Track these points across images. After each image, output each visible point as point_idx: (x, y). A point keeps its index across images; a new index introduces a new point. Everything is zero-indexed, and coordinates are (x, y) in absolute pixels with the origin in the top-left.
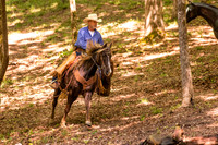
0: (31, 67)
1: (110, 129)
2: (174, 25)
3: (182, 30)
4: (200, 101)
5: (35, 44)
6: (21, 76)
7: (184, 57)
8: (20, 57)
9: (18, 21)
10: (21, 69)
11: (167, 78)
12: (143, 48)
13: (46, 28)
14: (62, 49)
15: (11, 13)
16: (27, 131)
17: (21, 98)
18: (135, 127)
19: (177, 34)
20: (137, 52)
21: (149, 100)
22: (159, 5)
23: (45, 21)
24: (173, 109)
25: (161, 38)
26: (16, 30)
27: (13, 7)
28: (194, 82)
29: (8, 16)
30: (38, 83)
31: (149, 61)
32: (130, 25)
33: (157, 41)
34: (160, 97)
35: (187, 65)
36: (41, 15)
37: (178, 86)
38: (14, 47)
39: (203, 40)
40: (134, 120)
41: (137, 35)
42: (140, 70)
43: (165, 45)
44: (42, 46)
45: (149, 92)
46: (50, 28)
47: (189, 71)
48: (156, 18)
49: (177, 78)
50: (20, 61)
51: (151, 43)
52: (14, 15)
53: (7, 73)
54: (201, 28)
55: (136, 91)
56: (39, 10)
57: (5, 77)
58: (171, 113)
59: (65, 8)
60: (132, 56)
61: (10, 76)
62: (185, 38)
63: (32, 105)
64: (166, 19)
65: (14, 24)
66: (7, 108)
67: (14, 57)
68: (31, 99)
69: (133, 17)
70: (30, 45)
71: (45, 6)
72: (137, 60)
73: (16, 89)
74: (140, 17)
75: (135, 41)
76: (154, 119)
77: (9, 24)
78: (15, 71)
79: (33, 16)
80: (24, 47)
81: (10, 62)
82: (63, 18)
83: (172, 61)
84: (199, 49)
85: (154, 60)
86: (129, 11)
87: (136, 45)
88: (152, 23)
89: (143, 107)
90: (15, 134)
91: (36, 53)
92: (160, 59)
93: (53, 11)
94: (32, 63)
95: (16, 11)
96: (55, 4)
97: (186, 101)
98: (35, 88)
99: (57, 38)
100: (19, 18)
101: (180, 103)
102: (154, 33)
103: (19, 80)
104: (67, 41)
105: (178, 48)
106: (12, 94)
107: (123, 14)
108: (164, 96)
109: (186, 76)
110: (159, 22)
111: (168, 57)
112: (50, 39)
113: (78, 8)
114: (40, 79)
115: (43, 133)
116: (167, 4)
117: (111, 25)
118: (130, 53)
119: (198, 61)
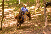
0: (10, 17)
1: (28, 32)
2: (43, 7)
3: (45, 8)
4: (49, 25)
5: (10, 12)
6: (7, 19)
7: (45, 15)
8: (7, 15)
9: (7, 6)
10: (7, 17)
11: (41, 20)
12: (36, 13)
13: (13, 8)
14: (17, 13)
15: (5, 4)
16: (9, 32)
17: (7, 24)
18: (34, 31)
19: (44, 9)
20: (34, 14)
21: (37, 25)
22: (40, 3)
23: (13, 6)
24: (43, 27)
25: (40, 10)
26: (6, 8)
27: (6, 3)
28: (48, 21)
29: (4, 5)
30: (11, 21)
31: (37, 16)
32: (33, 7)
33: (39, 11)
34: (40, 24)
35: (46, 17)
36: (12, 5)
37: (44, 22)
38: (6, 12)
39: (50, 11)
40: (34, 30)
41: (34, 10)
42: (35, 18)
43: (41, 12)
44: (12, 12)
45: (37, 23)
46: (14, 8)
47: (47, 18)
48: (39, 6)
49: (44, 20)
50: (7, 16)
51: (38, 12)
52: (6, 5)
53: (4, 18)
54: (49, 8)
55: (34, 23)
56: (12, 4)
57: (4, 19)
58: (42, 28)
59: (18, 3)
60: (33, 15)
61: (5, 19)
62: (46, 11)
63: (10, 26)
64: (41, 6)
65: (6, 7)
66: (4, 27)
67: (6, 15)
68: (10, 25)
69: (33, 6)
70: (9, 12)
71: (13, 3)
72: (34, 15)
73: (6, 22)
74: (35, 6)
75: (34, 11)
76: (38, 29)
77: (4, 7)
78: (6, 18)
79: (10, 5)
80: (8, 12)
81: (5, 16)
82: (17, 6)
83: (43, 16)
84: (49, 13)
85: (38, 16)
86: (32, 4)
87: (34, 12)
88: (38, 7)
89: (36, 27)
90: (6, 33)
91: (11, 14)
92: (40, 15)
93: (15, 4)
94: (10, 16)
95: (6, 4)
96: (15, 2)
97: (46, 25)
98: (10, 22)
99: (16, 10)
100: (7, 5)
101: (44, 26)
102: (38, 9)
103: (7, 20)
104: (18, 11)
105: (44, 13)
106: (5, 23)
107: (31, 5)
108: (41, 24)
109: (46, 19)
110: (39, 7)
111: (42, 15)
112: (14, 10)
113: (21, 3)
114: (12, 20)
115: (12, 33)
116: (41, 2)
117: (28, 7)
118: (33, 14)
119: (49, 16)
